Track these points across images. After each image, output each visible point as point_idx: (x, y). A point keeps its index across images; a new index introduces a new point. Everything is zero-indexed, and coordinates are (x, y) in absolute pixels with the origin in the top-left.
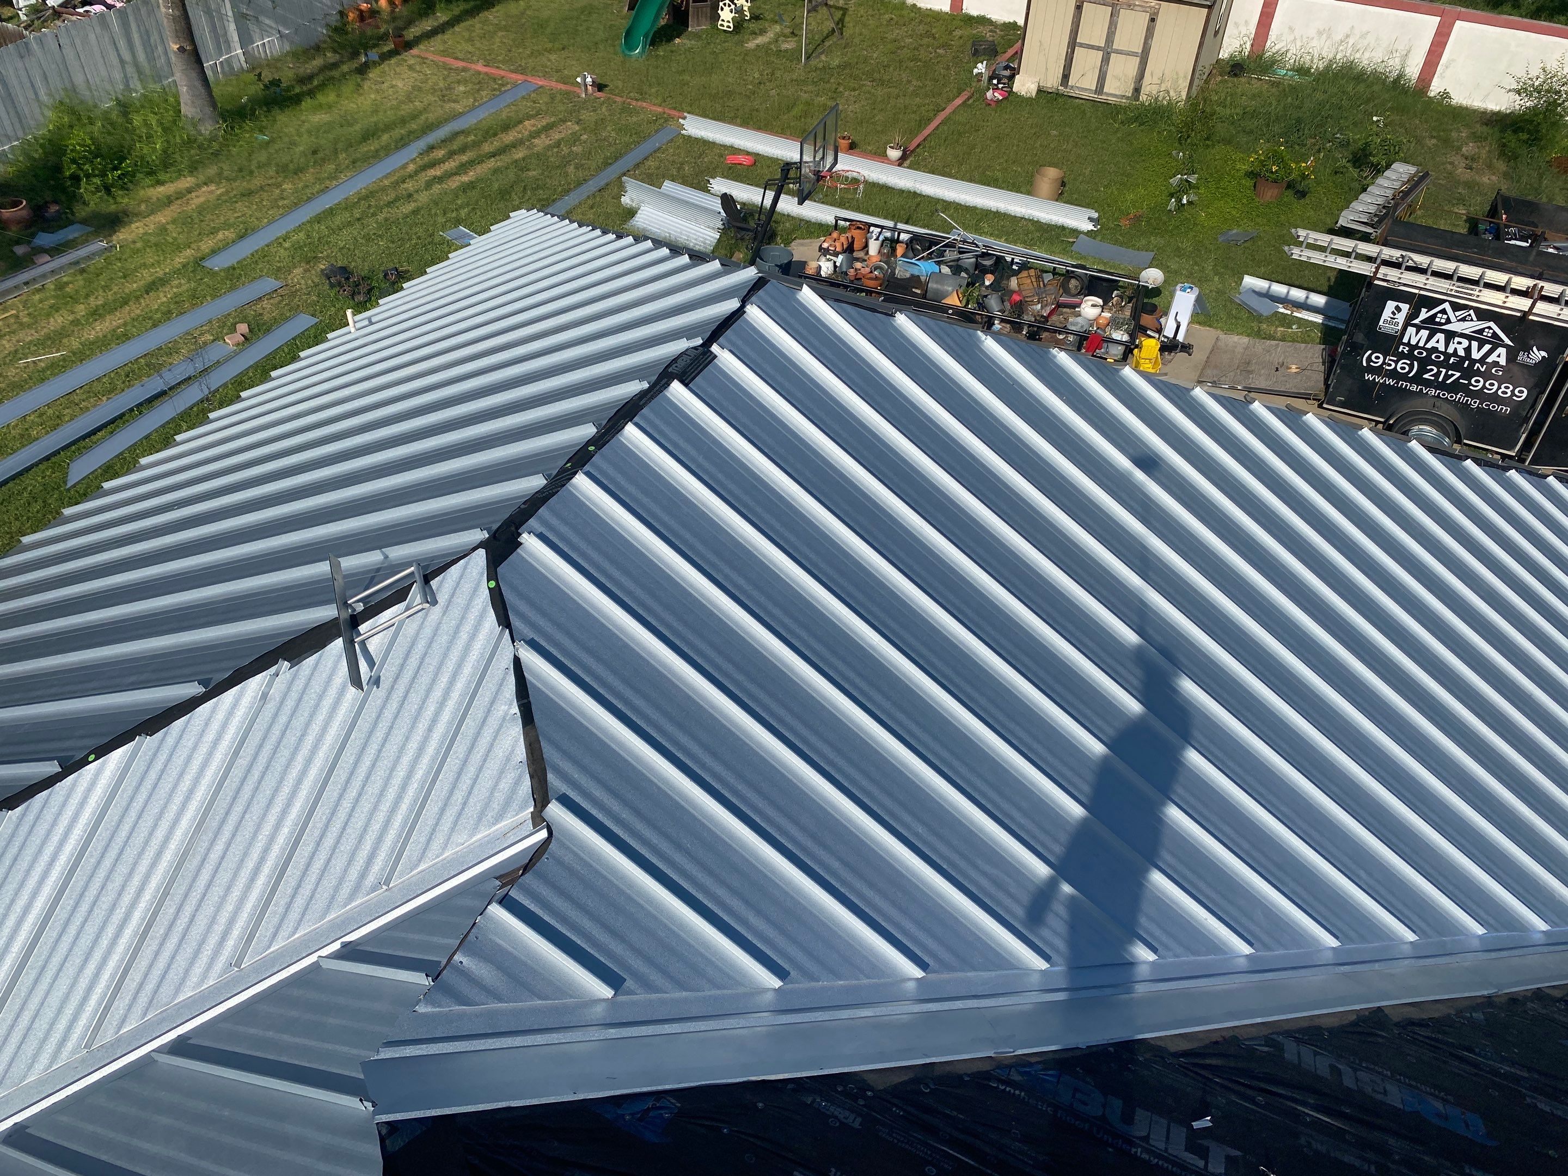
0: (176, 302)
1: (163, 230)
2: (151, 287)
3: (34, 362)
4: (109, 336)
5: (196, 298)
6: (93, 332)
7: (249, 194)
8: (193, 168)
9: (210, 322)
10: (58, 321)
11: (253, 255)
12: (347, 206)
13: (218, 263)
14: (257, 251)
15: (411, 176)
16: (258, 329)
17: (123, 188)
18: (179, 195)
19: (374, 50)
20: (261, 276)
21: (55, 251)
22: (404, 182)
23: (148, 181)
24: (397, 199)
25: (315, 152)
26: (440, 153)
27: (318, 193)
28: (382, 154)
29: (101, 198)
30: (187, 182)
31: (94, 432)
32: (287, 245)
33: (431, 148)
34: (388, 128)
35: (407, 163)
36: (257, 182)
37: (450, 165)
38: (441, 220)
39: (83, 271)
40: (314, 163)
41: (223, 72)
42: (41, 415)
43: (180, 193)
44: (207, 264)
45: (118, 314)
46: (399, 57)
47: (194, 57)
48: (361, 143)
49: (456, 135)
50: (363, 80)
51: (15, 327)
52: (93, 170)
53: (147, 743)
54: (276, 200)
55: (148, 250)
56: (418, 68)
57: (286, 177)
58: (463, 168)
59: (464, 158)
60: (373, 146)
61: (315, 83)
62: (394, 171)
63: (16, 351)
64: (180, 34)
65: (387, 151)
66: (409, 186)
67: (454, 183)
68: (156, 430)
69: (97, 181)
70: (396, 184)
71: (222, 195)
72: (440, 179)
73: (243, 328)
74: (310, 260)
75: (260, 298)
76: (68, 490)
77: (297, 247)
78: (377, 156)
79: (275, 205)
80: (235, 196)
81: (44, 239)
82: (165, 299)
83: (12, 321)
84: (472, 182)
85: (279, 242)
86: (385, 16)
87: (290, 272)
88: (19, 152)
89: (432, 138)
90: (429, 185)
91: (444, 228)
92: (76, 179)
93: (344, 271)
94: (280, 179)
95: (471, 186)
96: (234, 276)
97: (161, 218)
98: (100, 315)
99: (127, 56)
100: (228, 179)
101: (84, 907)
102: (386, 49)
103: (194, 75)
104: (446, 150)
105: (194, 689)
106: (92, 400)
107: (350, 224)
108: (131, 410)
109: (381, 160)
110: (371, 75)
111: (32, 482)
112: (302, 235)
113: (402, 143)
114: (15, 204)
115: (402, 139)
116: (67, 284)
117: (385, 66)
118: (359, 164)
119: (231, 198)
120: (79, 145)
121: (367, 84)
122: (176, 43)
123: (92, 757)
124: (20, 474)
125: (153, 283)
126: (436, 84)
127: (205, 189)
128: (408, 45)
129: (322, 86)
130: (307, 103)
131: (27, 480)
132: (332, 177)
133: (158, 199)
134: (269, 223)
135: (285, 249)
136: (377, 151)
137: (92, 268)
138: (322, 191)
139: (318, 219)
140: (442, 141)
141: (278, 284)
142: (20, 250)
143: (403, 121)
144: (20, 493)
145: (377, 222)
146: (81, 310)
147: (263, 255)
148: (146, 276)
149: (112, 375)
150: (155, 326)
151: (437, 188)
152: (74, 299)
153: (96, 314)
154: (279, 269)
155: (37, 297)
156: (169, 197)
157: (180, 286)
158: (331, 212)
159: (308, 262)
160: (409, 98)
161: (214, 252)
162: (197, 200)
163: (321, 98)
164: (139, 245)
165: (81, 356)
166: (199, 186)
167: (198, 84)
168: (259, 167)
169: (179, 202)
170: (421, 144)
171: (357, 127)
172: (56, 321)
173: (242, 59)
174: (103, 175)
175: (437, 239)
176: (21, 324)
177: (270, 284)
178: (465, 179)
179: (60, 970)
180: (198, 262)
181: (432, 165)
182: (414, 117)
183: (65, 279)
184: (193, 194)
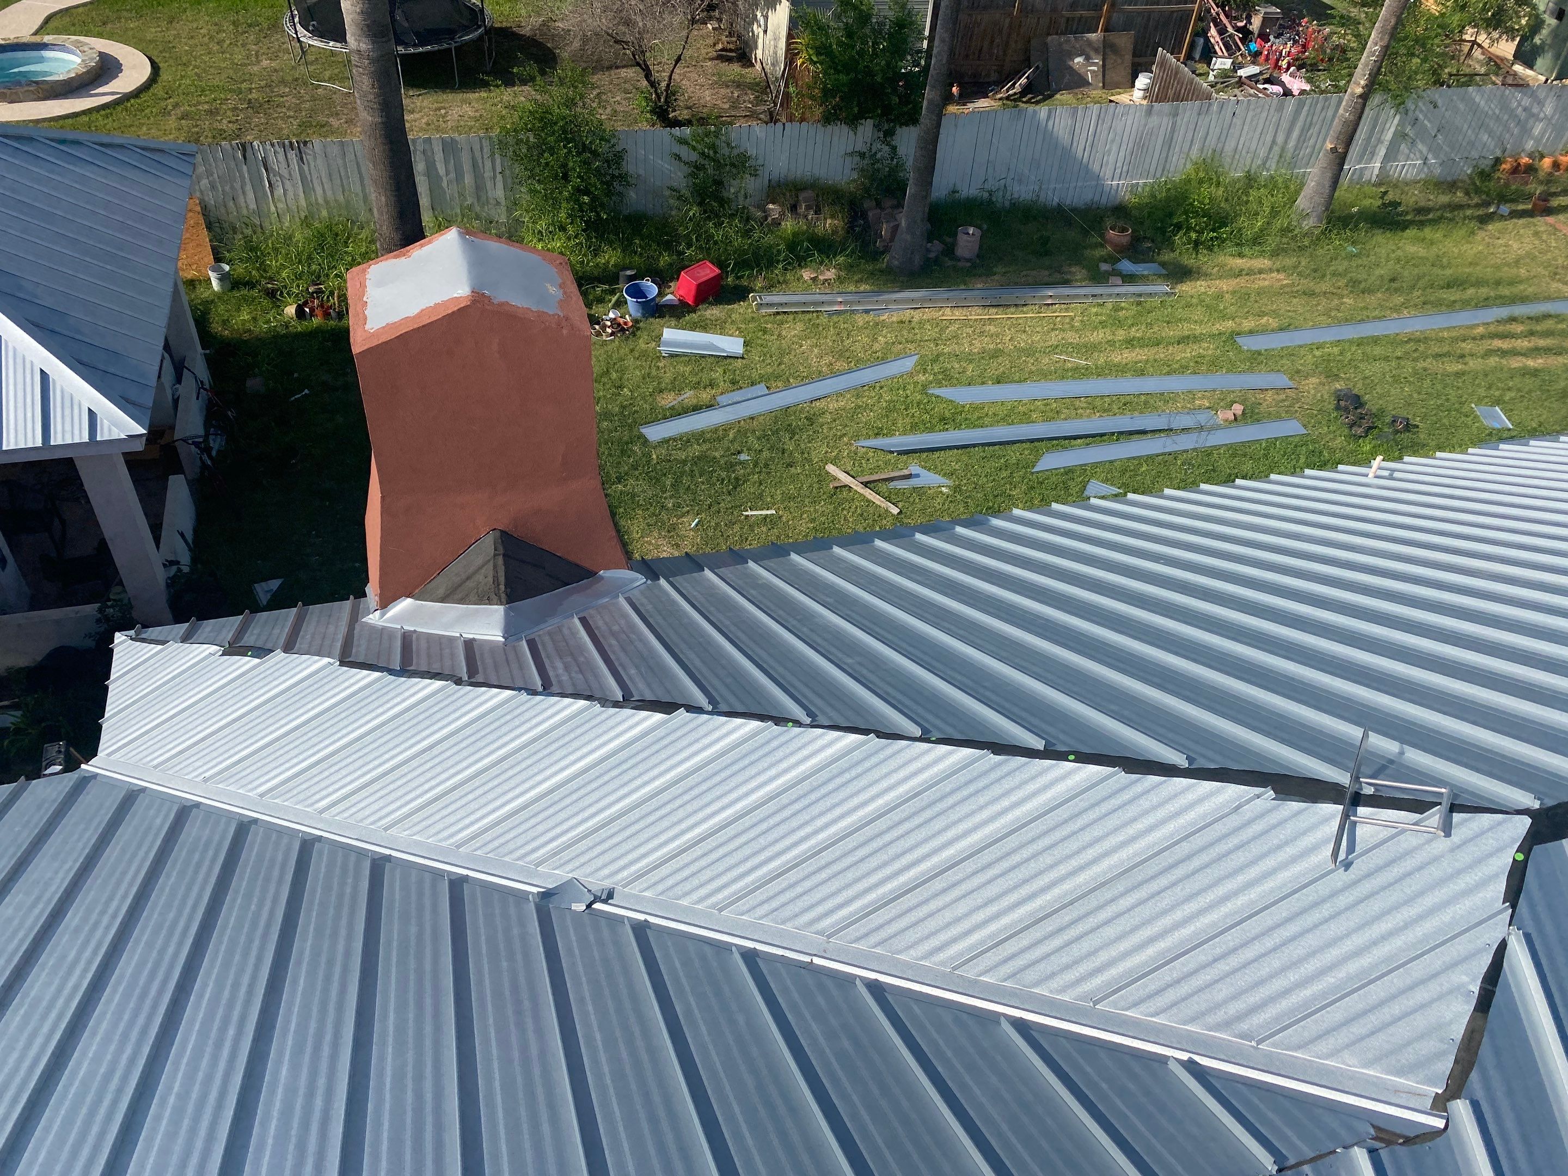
0: (1196, 362)
1: (1219, 296)
2: (1183, 340)
3: (1065, 361)
4: (1129, 366)
5: (1214, 365)
6: (1120, 357)
7: (1312, 294)
8: (1275, 254)
9: (1214, 391)
10: (1098, 336)
11: (1282, 349)
12: (1394, 341)
13: (1247, 343)
14: (1288, 347)
15: (1474, 339)
16: (1250, 415)
17: (1210, 249)
18: (1250, 272)
19: (1508, 205)
20: (1279, 371)
21: (1129, 279)
22: (1464, 341)
23: (1234, 250)
24: (1447, 354)
25: (1393, 280)
26: (1519, 328)
27: (1374, 318)
28: (1457, 306)
29: (1188, 249)
30: (1264, 263)
31: (1075, 438)
32: (1317, 353)
33: (1513, 319)
34: (1479, 283)
35: (1478, 325)
36: (1324, 286)
37: (1524, 344)
38: (1481, 391)
39: (1139, 303)
40: (1387, 290)
41: (1351, 179)
42: (1046, 405)
43: (1252, 270)
44: (1239, 340)
45: (1146, 350)
46: (1531, 220)
47: (1339, 159)
48: (1443, 288)
49: (1547, 316)
50: (1479, 228)
51: (1067, 326)
52: (1196, 225)
53: (1121, 777)
54: (1331, 310)
55: (1199, 308)
56: (1544, 237)
57: (1352, 292)
58: (1536, 351)
59: (1542, 343)
60: (1453, 295)
61: (1431, 216)
62: (1460, 327)
63: (1057, 346)
64: (1341, 137)
65: (1466, 304)
66: (1467, 346)
67: (1516, 363)
68: (1121, 460)
69: (1194, 236)
70: (1455, 340)
71: (1287, 285)
72: (1504, 353)
73: (1238, 408)
74: (1332, 376)
75: (1267, 390)
76: (1033, 473)
77: (1327, 359)
78: (1451, 306)
79: (1327, 314)
80: (1298, 291)
81: (1126, 266)
82: (1189, 355)
83: (1067, 320)
84: (1536, 370)
85: (1312, 347)
86: (1541, 174)
87: (1306, 378)
88: (1147, 189)
89: (1519, 310)
90: (1489, 353)
91: (1479, 401)
92: (1179, 227)
93: (1357, 402)
94: (1346, 292)
95: (1535, 373)
96: (1256, 359)
97: (1225, 285)
98: (1133, 345)
99: (1280, 139)
100: (1300, 274)
101: (1005, 864)
102: (1521, 207)
103: (1329, 175)
104: (1528, 328)
105: (1180, 760)
106: (1088, 411)
107: (1386, 359)
108: (1113, 434)
109: (1454, 311)
110: (1490, 227)
111: (1013, 454)
112: (1336, 350)
113: (1486, 303)
114: (1123, 230)
115: (1486, 299)
116: (1122, 309)
117: (1510, 224)
118: (1429, 306)
119: (1292, 292)
120: (1199, 202)
121: (1480, 235)
122: (1331, 143)
123: (1072, 757)
124: (1008, 443)
125: (1188, 337)
126: (1555, 259)
127: (1274, 275)
128: (1549, 211)
129: (1435, 222)
130: (1411, 232)
131: (1010, 450)
132: (1396, 309)
133: (1231, 269)
134: (1313, 327)
135: (1314, 356)
136: (1455, 302)
137: (1148, 306)
138: (1379, 318)
139: (1360, 343)
140: (1529, 318)
141: (1291, 384)
142: (1104, 267)
143: (1498, 283)
144: (999, 457)
145: (1413, 368)
146: (1121, 334)
147: (1291, 353)
148: (1185, 329)
149: (1114, 398)
150: (1168, 373)
151: (1493, 361)
152: (1120, 323)
153: (1130, 343)
154: (1298, 372)
155: (1094, 310)
156: (1242, 270)
157: (1208, 349)
158: (1375, 340)
159: (1327, 377)
160: (1517, 262)
161: (1251, 332)
162: (1264, 282)
163: (1427, 232)
164: (1194, 301)
165: (1100, 372)
166: (1271, 270)
167: (1327, 184)
168: (1334, 275)
169: (1247, 278)
170: (1504, 312)
171: (1448, 272)
172: (1098, 335)
173: (1376, 172)
174: (1200, 232)
175: (1465, 409)
176: (1073, 326)
177: (1283, 380)
178: (1531, 363)
179: (964, 896)
180: (1233, 336)
181: (1503, 336)
182: (1511, 283)
183: (1123, 304)
184: (1262, 276)
